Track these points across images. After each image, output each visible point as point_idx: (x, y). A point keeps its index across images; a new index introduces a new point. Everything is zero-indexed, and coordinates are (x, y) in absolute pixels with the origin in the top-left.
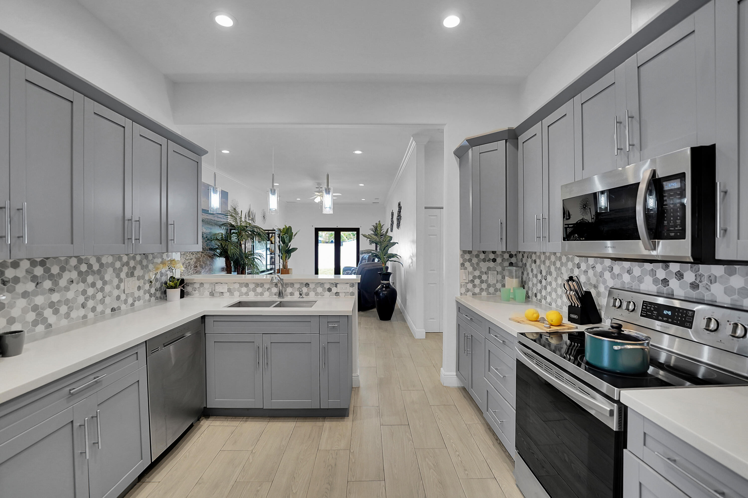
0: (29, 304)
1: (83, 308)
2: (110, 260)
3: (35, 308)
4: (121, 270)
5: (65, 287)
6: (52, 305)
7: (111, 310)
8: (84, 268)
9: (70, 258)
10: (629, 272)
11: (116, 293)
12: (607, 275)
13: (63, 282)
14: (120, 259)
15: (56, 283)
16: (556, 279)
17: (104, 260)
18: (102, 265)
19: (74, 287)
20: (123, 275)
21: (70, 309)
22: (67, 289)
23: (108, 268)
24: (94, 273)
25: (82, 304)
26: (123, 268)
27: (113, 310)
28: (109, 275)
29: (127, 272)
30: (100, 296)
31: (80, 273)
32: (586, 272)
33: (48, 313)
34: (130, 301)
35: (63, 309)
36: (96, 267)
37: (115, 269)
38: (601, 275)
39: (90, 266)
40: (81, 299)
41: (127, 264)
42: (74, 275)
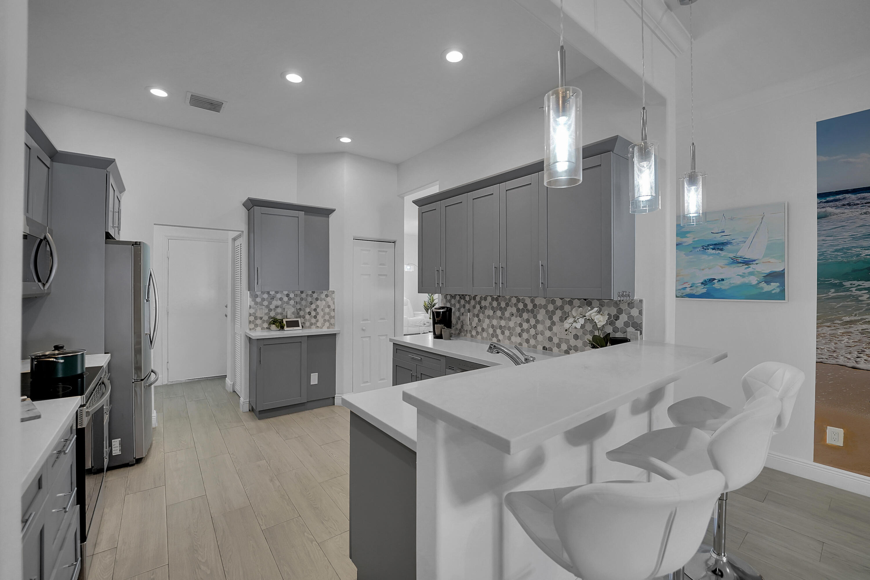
0: (490, 323)
1: (520, 337)
2: (543, 302)
3: (493, 327)
4: (553, 313)
5: (508, 318)
6: (501, 327)
7: (543, 348)
8: (521, 306)
9: (512, 298)
11: (548, 334)
13: (507, 314)
14: (553, 302)
15: (503, 314)
17: (537, 301)
18: (535, 306)
19: (513, 318)
20: (556, 318)
21: (511, 334)
22: (510, 320)
23: (540, 309)
24: (528, 311)
25: (519, 334)
26: (556, 311)
27: (544, 348)
28: (541, 315)
29: (561, 316)
30: (532, 331)
31: (518, 310)
33: (499, 331)
34: (564, 347)
35: (507, 333)
36: (530, 306)
37: (547, 312)
39: (525, 305)
40: (518, 330)
41: (562, 308)
42: (514, 310)
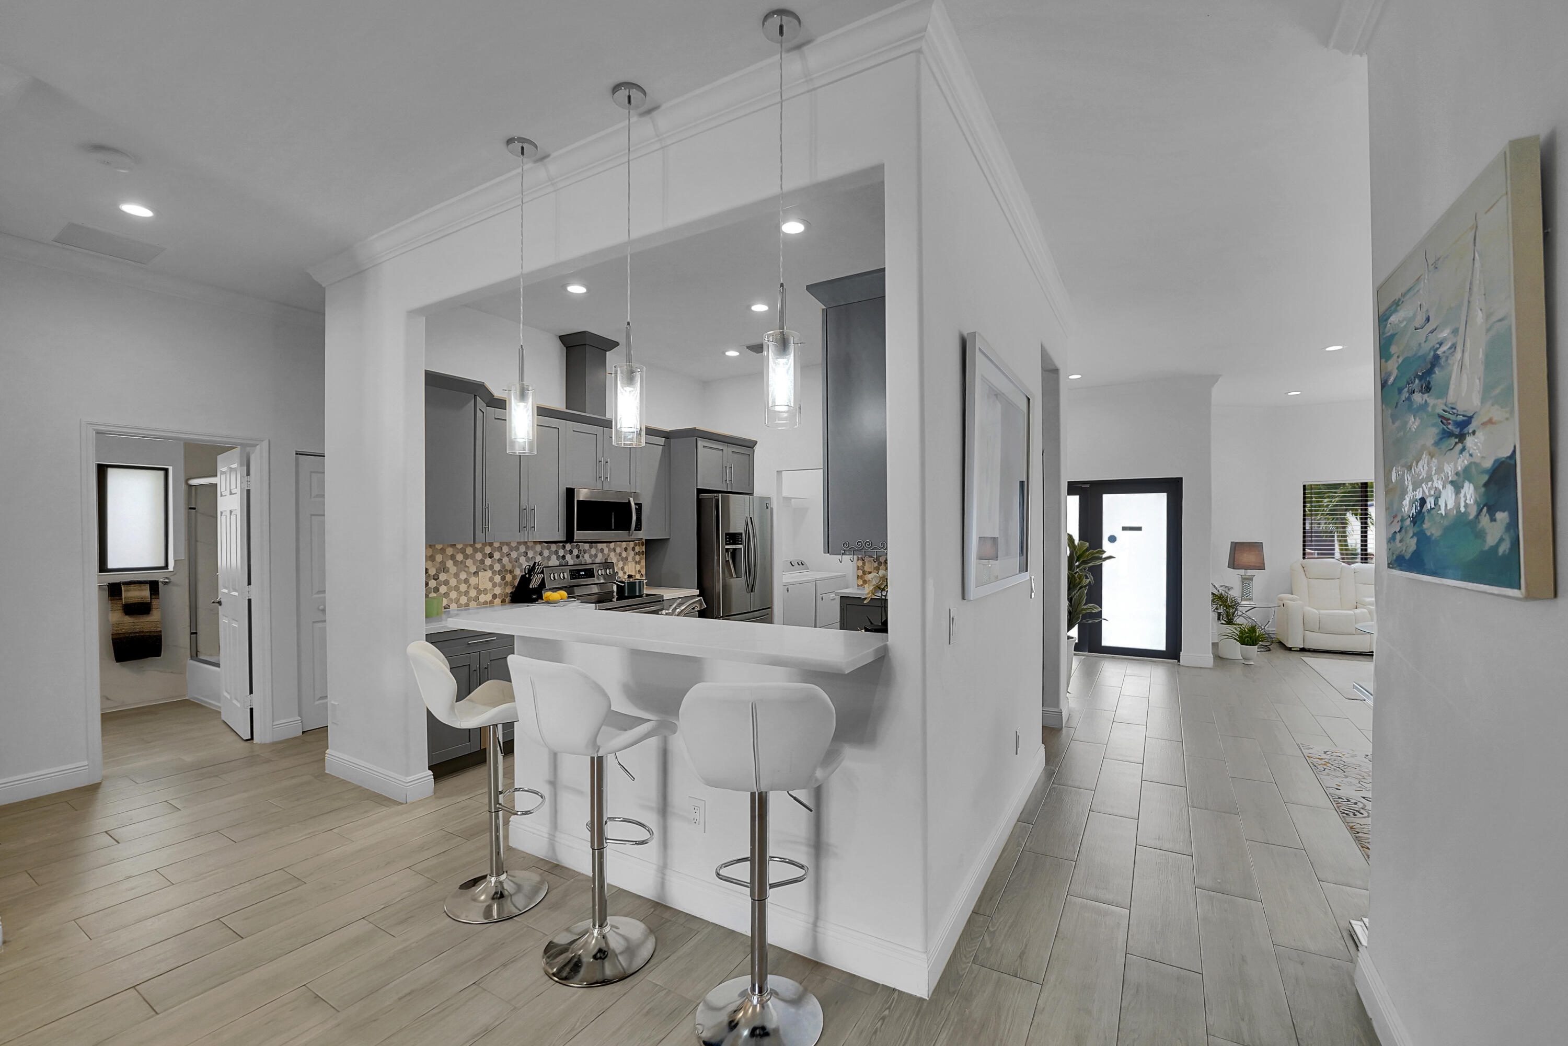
10: (541, 554)
12: (522, 559)
16: (456, 575)
32: (500, 560)
38: (517, 560)
